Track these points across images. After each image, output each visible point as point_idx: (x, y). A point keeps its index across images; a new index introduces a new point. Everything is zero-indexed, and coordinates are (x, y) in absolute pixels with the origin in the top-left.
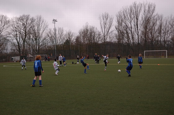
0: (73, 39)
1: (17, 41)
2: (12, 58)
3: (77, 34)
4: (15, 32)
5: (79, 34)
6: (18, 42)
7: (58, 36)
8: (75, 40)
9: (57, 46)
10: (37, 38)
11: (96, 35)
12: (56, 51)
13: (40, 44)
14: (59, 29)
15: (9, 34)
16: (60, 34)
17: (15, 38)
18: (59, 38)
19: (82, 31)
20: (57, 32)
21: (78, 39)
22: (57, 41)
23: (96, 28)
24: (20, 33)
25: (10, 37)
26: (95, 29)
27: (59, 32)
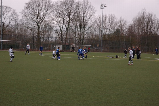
0: (126, 28)
3: (131, 23)
4: (59, 18)
5: (133, 22)
6: (60, 29)
7: (108, 24)
8: (127, 30)
10: (83, 25)
11: (153, 24)
13: (86, 32)
14: (110, 16)
15: (53, 20)
16: (111, 22)
17: (58, 25)
18: (109, 26)
19: (138, 19)
20: (107, 20)
21: (131, 28)
22: (106, 30)
23: (155, 16)
24: (64, 19)
26: (153, 17)
27: (109, 19)
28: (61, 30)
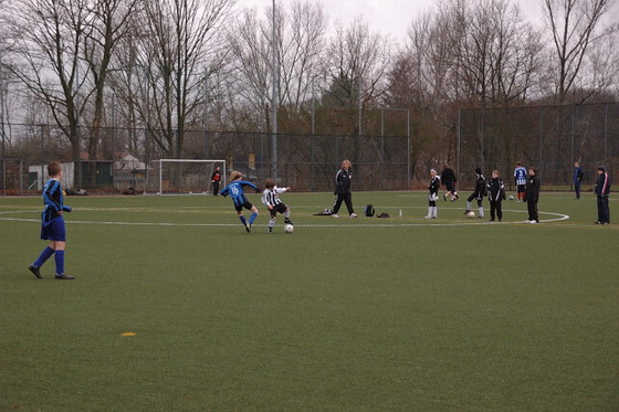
0: (378, 73)
1: (61, 75)
2: (32, 169)
3: (402, 46)
4: (52, 25)
5: (410, 42)
6: (63, 82)
7: (290, 52)
8: (385, 81)
9: (283, 111)
10: (171, 62)
11: (511, 51)
12: (275, 138)
13: (191, 97)
14: (301, 13)
15: (18, 35)
16: (304, 41)
17: (47, 61)
18: (298, 64)
19: (432, 23)
20: (287, 33)
21: (403, 71)
22: (283, 85)
23: (517, 10)
24: (79, 32)
25: (24, 51)
26: (508, 14)
27: (296, 27)
28: (67, 88)
